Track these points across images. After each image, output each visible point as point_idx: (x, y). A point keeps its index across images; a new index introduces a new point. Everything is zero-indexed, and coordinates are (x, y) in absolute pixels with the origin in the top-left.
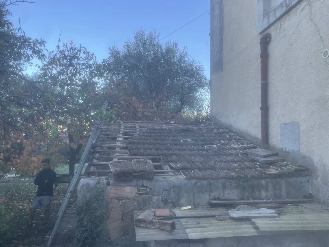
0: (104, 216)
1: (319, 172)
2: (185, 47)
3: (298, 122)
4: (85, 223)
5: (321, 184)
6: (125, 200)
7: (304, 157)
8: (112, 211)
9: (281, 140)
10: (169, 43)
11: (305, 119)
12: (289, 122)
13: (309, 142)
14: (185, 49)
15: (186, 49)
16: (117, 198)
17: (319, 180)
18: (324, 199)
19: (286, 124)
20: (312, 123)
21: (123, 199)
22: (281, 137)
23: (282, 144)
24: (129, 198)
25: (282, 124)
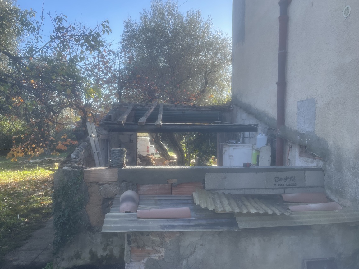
0: (83, 201)
1: (333, 157)
2: (209, 16)
3: (315, 99)
4: (63, 208)
5: (334, 171)
6: (106, 185)
7: (319, 140)
8: (92, 196)
9: (297, 120)
10: (191, 12)
11: (322, 95)
12: (306, 99)
13: (325, 121)
14: (209, 18)
15: (211, 19)
16: (97, 183)
17: (333, 165)
18: (336, 188)
19: (303, 101)
20: (329, 99)
21: (104, 184)
22: (297, 116)
23: (298, 125)
24: (110, 183)
25: (299, 101)
